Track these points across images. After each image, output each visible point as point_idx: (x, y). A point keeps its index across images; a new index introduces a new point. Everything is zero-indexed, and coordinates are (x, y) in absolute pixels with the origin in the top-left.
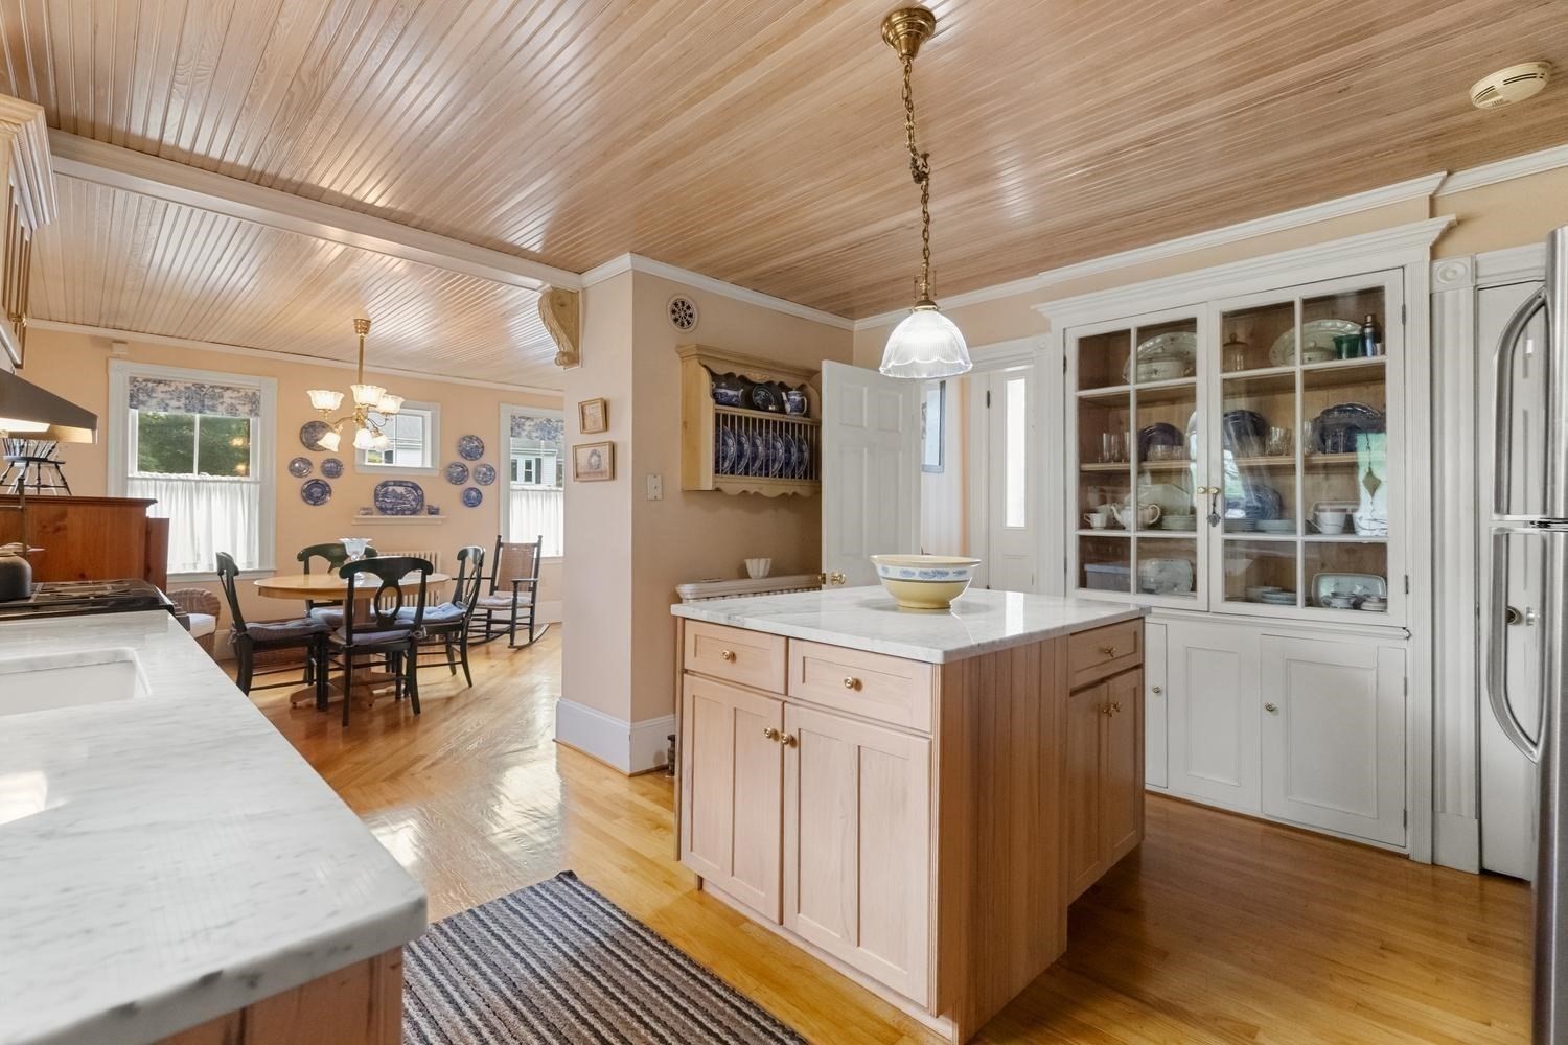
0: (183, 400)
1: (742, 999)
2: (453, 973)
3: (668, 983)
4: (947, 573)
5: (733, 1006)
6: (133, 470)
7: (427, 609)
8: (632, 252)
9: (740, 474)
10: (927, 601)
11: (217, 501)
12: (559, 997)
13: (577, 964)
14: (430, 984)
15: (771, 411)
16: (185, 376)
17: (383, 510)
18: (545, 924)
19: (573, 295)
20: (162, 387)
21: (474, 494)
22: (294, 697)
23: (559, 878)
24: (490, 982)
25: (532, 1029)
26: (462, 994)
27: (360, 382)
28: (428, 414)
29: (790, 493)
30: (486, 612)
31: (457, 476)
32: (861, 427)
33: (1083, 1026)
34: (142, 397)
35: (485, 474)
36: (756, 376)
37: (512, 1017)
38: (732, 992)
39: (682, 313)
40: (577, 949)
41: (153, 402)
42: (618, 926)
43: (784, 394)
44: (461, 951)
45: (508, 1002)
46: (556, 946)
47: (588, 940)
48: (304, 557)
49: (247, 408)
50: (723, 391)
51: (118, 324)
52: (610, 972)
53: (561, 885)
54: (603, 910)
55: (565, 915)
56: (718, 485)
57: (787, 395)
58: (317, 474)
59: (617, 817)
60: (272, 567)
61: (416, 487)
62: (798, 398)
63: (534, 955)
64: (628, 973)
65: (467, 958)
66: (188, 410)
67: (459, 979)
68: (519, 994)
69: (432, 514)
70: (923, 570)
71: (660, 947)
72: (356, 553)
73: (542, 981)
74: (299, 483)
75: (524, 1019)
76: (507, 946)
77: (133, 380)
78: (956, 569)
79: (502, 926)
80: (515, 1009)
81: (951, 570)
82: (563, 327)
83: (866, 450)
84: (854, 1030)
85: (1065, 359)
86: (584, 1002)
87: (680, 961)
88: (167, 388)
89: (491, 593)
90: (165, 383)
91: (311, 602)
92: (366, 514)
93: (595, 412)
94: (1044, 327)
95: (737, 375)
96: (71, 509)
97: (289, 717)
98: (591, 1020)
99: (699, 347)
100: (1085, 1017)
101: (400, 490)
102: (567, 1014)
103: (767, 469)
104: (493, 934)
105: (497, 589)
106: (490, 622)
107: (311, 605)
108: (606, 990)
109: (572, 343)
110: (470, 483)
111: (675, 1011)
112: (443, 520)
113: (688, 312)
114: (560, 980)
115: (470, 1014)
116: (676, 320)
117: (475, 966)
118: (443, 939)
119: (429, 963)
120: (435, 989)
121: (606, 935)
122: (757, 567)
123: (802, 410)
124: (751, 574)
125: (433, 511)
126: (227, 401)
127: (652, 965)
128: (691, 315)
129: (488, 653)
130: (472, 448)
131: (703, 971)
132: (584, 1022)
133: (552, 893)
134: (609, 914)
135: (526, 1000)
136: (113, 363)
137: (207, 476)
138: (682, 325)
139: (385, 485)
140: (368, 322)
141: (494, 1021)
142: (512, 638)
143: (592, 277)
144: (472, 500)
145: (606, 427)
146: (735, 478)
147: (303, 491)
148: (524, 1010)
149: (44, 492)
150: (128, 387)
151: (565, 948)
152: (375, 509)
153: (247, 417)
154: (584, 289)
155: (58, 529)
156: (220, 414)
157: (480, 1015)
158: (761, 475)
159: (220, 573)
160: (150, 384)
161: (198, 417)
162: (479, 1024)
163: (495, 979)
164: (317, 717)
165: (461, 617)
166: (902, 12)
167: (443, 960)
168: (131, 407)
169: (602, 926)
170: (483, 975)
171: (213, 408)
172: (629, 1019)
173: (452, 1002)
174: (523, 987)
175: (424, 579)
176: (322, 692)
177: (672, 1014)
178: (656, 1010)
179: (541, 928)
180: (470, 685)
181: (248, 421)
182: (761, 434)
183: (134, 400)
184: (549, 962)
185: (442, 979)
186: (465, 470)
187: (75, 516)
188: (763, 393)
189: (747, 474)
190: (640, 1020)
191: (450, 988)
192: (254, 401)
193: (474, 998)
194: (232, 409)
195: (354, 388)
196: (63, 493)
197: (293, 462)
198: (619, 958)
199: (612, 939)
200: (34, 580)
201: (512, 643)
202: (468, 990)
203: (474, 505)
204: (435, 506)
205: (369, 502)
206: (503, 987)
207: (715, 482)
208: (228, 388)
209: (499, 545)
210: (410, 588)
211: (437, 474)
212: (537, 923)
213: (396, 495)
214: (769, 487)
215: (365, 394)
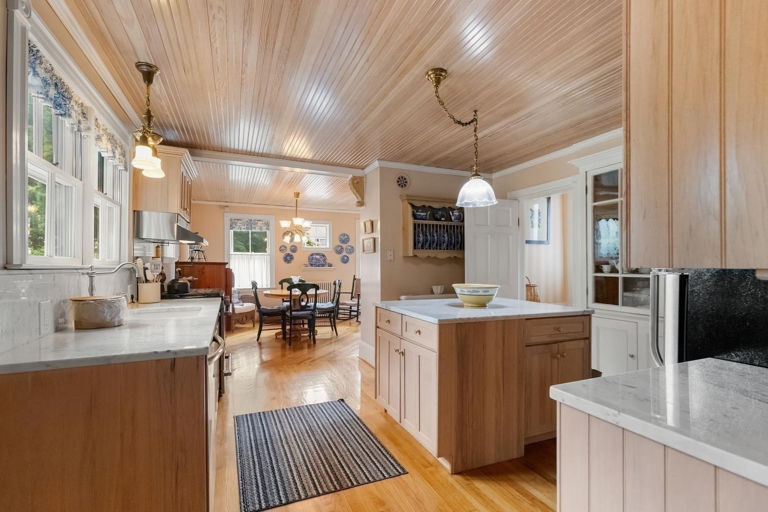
0: (246, 226)
1: (381, 445)
2: (294, 421)
3: (359, 436)
4: (479, 292)
5: (377, 446)
6: (232, 252)
7: (317, 304)
8: (378, 160)
9: (427, 249)
10: (476, 303)
11: (257, 262)
12: (322, 433)
13: (332, 425)
14: (286, 422)
15: (442, 221)
16: (246, 217)
17: (311, 265)
18: (328, 413)
19: (361, 178)
20: (239, 222)
21: (346, 258)
22: (277, 334)
23: (339, 401)
24: (304, 425)
25: (310, 439)
26: (295, 427)
27: (296, 217)
28: (328, 226)
29: (453, 257)
30: (349, 307)
31: (339, 251)
32: (488, 225)
33: (510, 479)
34: (234, 226)
35: (350, 250)
36: (436, 206)
37: (306, 435)
38: (379, 443)
39: (402, 182)
40: (334, 421)
41: (237, 227)
42: (351, 417)
43: (451, 212)
44: (299, 415)
45: (307, 431)
46: (328, 420)
47: (339, 419)
48: (281, 283)
49: (265, 228)
50: (418, 213)
51: (226, 200)
52: (341, 429)
53: (338, 403)
54: (348, 412)
55: (335, 411)
56: (415, 254)
57: (452, 213)
58: (289, 251)
59: (368, 385)
60: (274, 287)
61: (324, 256)
62: (457, 214)
63: (320, 421)
64: (347, 431)
65: (300, 418)
66: (247, 229)
67: (295, 423)
68: (311, 429)
69: (329, 266)
70: (469, 290)
71: (362, 426)
72: (296, 282)
73: (319, 427)
74: (283, 255)
75: (309, 436)
76: (313, 417)
77: (231, 220)
78: (483, 290)
79: (314, 411)
80: (308, 433)
81: (481, 290)
82: (357, 191)
83: (489, 236)
84: (415, 461)
85: (586, 187)
86: (329, 436)
87: (366, 431)
88: (241, 222)
89: (351, 299)
90: (241, 220)
91: (283, 299)
92: (306, 267)
93: (369, 225)
94: (576, 171)
95: (427, 206)
96: (206, 266)
97: (274, 341)
98: (329, 440)
99: (407, 195)
100: (512, 477)
101: (318, 257)
102: (323, 437)
103: (440, 246)
104: (310, 413)
105: (354, 298)
106: (351, 311)
107: (284, 301)
108: (338, 434)
109: (362, 198)
110: (344, 253)
111: (357, 443)
112: (334, 269)
113: (405, 181)
114: (325, 429)
115: (295, 432)
116: (399, 185)
117: (301, 420)
118: (295, 412)
119: (288, 417)
120: (287, 424)
121: (346, 419)
122: (437, 289)
123: (459, 219)
124: (434, 292)
125: (330, 265)
126: (259, 225)
127: (356, 430)
128: (406, 182)
129: (350, 324)
130: (345, 239)
131: (372, 435)
132: (327, 440)
133: (334, 405)
134: (350, 414)
135: (312, 432)
136: (225, 214)
137: (253, 253)
138: (402, 186)
139: (312, 255)
140: (299, 194)
141: (301, 435)
142: (357, 318)
143: (367, 170)
144: (345, 260)
145: (372, 231)
146: (424, 251)
147: (284, 258)
148: (310, 434)
149: (201, 261)
150: (230, 222)
151: (331, 420)
152: (309, 265)
153: (265, 231)
154: (366, 175)
155: (203, 272)
156: (257, 230)
157: (297, 432)
158: (437, 249)
159: (253, 288)
160: (236, 221)
161: (250, 231)
162: (296, 435)
163: (306, 424)
164: (283, 342)
165: (333, 308)
166: (432, 70)
167: (293, 417)
168: (231, 229)
169: (346, 417)
170: (303, 423)
171: (255, 228)
172: (341, 442)
173: (291, 428)
174: (313, 428)
175: (316, 292)
176: (284, 333)
177: (355, 444)
178: (351, 442)
179: (326, 413)
180: (337, 335)
181: (266, 232)
182: (437, 231)
183: (231, 227)
184: (324, 423)
185: (291, 422)
186: (342, 248)
187: (207, 268)
188: (440, 213)
189: (430, 249)
190: (344, 443)
191: (292, 425)
192: (267, 224)
193: (298, 428)
194: (261, 228)
195: (293, 219)
196: (204, 261)
197: (281, 247)
198: (346, 426)
199: (347, 421)
200: (191, 288)
201: (357, 320)
202: (297, 426)
203: (346, 263)
204: (331, 263)
205: (307, 262)
206: (307, 427)
207: (413, 253)
208: (259, 220)
209: (354, 279)
210: (312, 295)
211: (331, 250)
212: (325, 412)
213: (317, 259)
214: (443, 254)
215: (298, 221)
